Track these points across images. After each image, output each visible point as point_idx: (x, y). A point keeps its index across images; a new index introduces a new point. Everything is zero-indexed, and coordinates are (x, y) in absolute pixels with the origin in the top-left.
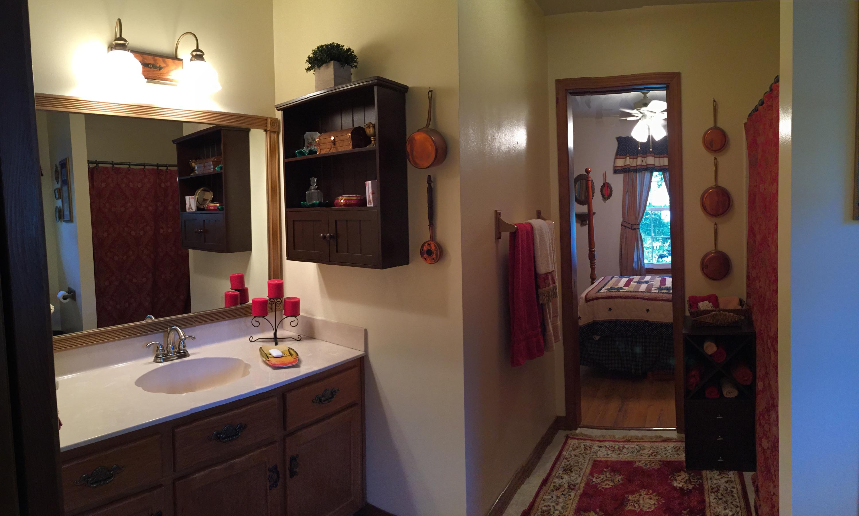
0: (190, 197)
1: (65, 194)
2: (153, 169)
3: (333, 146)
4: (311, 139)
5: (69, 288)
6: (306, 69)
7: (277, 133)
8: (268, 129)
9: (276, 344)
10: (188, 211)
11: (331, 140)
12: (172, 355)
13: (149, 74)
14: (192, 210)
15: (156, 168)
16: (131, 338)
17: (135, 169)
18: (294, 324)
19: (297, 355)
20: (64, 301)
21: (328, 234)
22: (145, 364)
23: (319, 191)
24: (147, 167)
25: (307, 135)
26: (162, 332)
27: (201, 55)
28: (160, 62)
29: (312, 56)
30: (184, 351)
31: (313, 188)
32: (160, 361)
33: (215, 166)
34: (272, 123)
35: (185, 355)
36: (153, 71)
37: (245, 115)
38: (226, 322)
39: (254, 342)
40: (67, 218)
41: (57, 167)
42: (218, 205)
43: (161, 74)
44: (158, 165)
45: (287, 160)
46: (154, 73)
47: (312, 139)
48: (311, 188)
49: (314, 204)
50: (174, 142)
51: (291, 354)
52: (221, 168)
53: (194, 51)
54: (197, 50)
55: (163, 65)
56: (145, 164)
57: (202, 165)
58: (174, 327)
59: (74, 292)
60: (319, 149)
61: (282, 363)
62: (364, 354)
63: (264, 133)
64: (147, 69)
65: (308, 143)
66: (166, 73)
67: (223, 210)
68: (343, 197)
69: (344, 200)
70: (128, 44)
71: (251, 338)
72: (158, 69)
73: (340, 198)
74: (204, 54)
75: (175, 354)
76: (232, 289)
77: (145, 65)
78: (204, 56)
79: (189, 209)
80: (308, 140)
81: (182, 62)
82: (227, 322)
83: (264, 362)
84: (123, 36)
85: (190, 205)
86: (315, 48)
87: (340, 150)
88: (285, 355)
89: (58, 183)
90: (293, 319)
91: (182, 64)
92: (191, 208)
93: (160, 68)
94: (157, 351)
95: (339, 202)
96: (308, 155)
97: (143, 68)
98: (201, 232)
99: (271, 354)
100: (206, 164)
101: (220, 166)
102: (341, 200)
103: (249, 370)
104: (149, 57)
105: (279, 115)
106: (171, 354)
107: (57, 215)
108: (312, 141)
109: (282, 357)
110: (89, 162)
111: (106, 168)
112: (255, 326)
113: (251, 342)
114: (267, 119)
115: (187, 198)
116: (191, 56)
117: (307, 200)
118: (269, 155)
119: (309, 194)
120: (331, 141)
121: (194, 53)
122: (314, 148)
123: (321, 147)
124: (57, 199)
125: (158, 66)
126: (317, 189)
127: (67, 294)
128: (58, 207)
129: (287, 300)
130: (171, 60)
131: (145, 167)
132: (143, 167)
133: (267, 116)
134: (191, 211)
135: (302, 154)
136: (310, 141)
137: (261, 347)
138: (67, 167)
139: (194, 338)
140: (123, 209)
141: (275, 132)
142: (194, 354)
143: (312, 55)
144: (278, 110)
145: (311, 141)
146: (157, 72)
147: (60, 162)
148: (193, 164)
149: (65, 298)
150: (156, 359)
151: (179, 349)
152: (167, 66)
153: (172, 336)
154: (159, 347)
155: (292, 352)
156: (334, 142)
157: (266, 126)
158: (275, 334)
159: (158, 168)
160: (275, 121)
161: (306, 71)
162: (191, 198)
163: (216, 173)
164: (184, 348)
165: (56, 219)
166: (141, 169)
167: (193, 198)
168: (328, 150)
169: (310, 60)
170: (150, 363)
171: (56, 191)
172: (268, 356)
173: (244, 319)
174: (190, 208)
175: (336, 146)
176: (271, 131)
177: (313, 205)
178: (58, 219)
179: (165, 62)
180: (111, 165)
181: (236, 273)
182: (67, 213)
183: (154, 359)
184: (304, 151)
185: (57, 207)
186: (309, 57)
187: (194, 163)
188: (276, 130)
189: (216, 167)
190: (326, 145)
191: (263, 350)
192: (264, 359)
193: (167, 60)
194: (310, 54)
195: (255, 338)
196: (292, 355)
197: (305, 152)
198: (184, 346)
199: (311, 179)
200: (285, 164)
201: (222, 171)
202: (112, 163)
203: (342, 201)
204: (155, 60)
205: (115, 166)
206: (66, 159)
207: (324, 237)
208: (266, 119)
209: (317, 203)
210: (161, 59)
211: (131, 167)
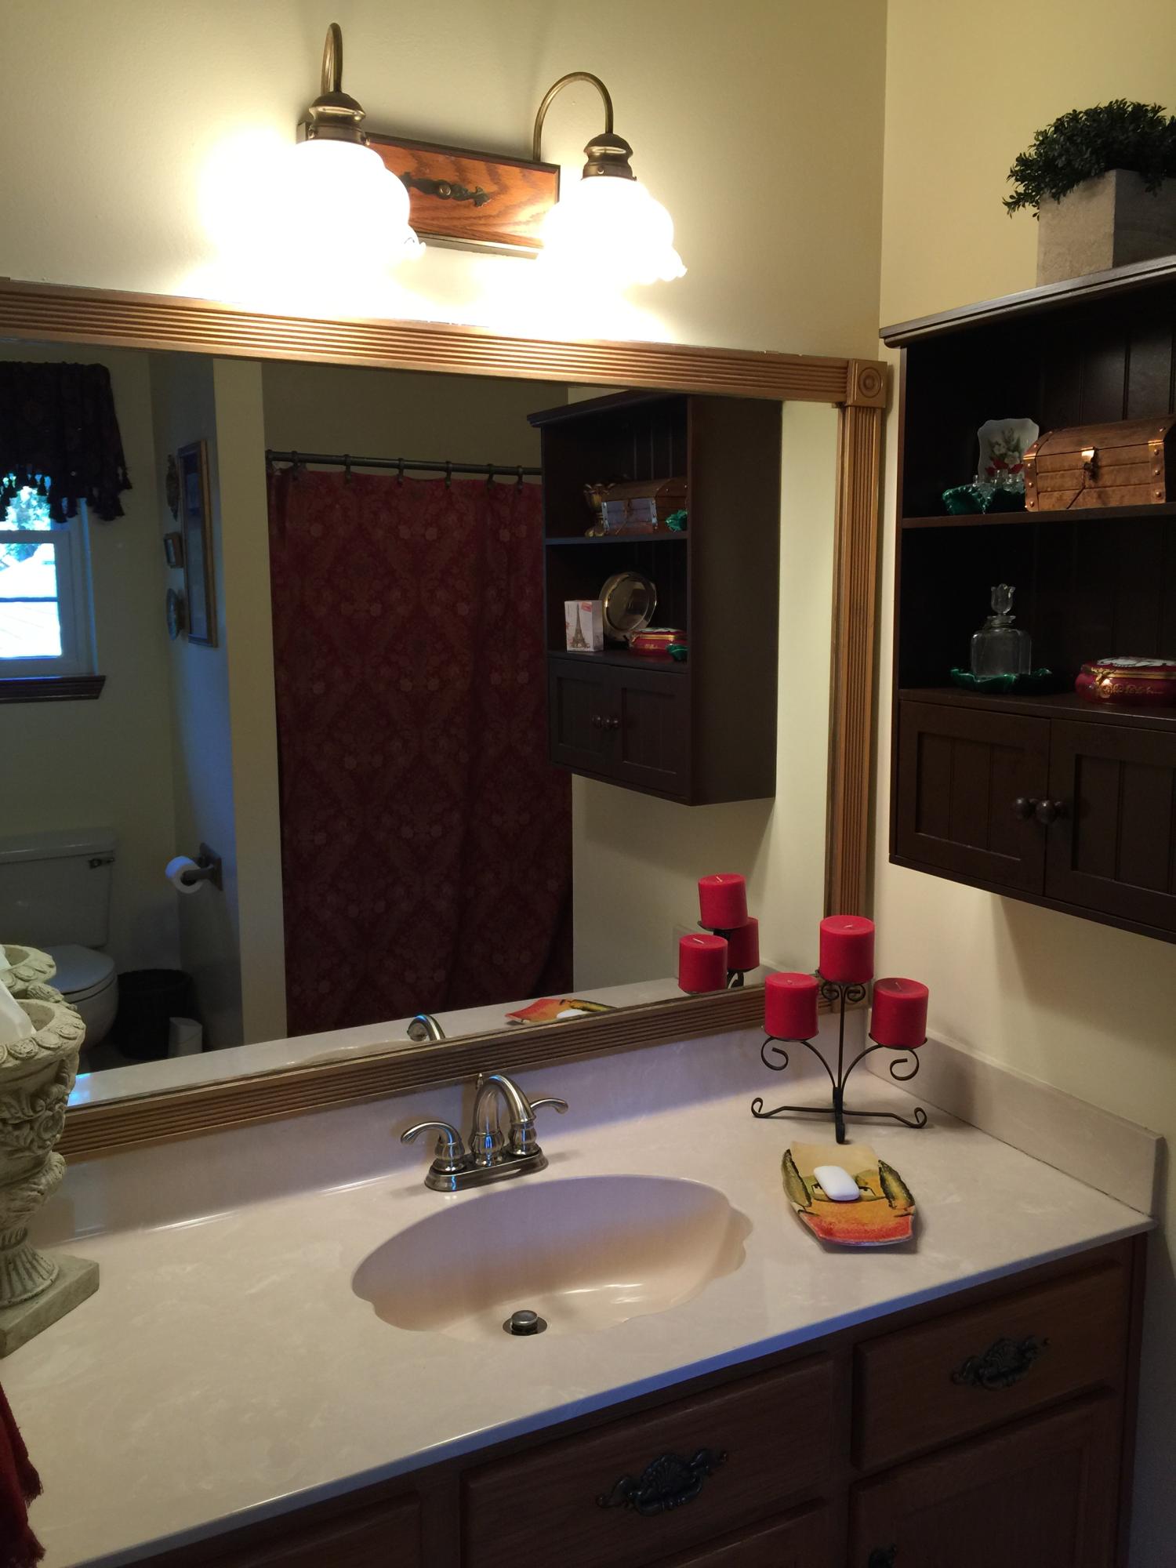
0: (580, 603)
1: (195, 556)
2: (474, 482)
3: (1088, 483)
4: (1003, 444)
5: (204, 848)
6: (1006, 204)
7: (878, 412)
8: (850, 402)
9: (841, 1139)
10: (572, 649)
11: (1081, 459)
12: (486, 1166)
13: (438, 218)
14: (585, 645)
15: (485, 477)
16: (355, 1104)
17: (418, 481)
18: (901, 1070)
19: (911, 1200)
20: (185, 886)
21: (1044, 800)
22: (398, 1194)
23: (1019, 632)
24: (455, 475)
25: (992, 430)
26: (457, 1084)
27: (621, 155)
28: (479, 177)
29: (1032, 153)
30: (527, 1150)
31: (997, 622)
32: (446, 1185)
33: (662, 514)
34: (868, 377)
35: (533, 1162)
36: (454, 208)
37: (769, 354)
38: (680, 1048)
39: (767, 1116)
40: (200, 630)
41: (173, 465)
42: (671, 638)
43: (480, 218)
44: (491, 470)
45: (912, 522)
46: (456, 214)
47: (1007, 442)
48: (992, 621)
49: (1001, 681)
50: (533, 418)
51: (889, 1196)
52: (683, 522)
53: (596, 142)
54: (609, 138)
55: (488, 187)
56: (451, 465)
57: (621, 505)
58: (495, 1077)
59: (218, 862)
60: (1034, 490)
61: (854, 1227)
62: (1147, 1224)
63: (836, 412)
64: (433, 201)
65: (992, 459)
66: (498, 216)
67: (684, 660)
68: (1111, 666)
69: (1115, 680)
70: (363, 117)
71: (758, 1104)
72: (471, 201)
73: (1099, 672)
74: (630, 152)
75: (498, 1163)
76: (702, 925)
77: (420, 185)
78: (630, 161)
79: (576, 641)
80: (992, 446)
81: (554, 176)
82: (682, 1045)
83: (797, 1214)
84: (345, 90)
85: (579, 631)
86: (1045, 122)
87: (1114, 502)
88: (868, 1193)
89: (175, 516)
90: (904, 1054)
91: (554, 184)
92: (583, 640)
93: (479, 199)
94: (439, 1150)
95: (1096, 688)
96: (988, 510)
97: (412, 197)
98: (612, 726)
99: (818, 1185)
100: (635, 502)
101: (682, 514)
102: (1104, 678)
103: (745, 1244)
104: (441, 158)
105: (894, 358)
106: (485, 1163)
107: (174, 616)
108: (1009, 449)
109: (859, 1199)
110: (270, 457)
111: (324, 477)
112: (771, 1067)
113: (757, 1115)
114: (846, 368)
115: (570, 606)
116: (586, 159)
117: (973, 663)
118: (846, 490)
119: (981, 641)
120: (1081, 465)
121: (597, 150)
122: (1015, 483)
123: (1040, 484)
124: (172, 567)
125: (472, 189)
126: (1015, 625)
127: (196, 867)
128: (176, 591)
129: (883, 991)
130: (515, 171)
131: (448, 478)
132: (443, 475)
133: (845, 356)
134: (580, 648)
135: (968, 502)
136: (999, 450)
137: (788, 1151)
138: (201, 470)
139: (564, 1106)
140: (376, 609)
141: (871, 410)
142: (561, 1157)
143: (1033, 151)
144: (891, 345)
145: (1003, 451)
146: (466, 213)
147: (181, 450)
148: (596, 498)
149: (188, 879)
150: (432, 1177)
151: (513, 1145)
152: (504, 189)
153: (489, 1105)
154: (445, 1138)
155: (894, 1187)
156: (1093, 469)
157: (844, 391)
158: (838, 1093)
159: (491, 477)
160: (876, 372)
161: (1006, 208)
162: (583, 607)
163: (665, 536)
164: (529, 1142)
165: (170, 631)
166: (436, 480)
167: (588, 608)
168: (1069, 495)
169: (1025, 170)
170: (413, 1190)
171: (170, 541)
172: (810, 1190)
173: (737, 1036)
174: (579, 639)
175: (1100, 483)
176: (858, 408)
177: (996, 688)
178: (174, 628)
179: (494, 177)
180: (342, 468)
181: (719, 871)
182: (199, 614)
183: (428, 1178)
184: (975, 490)
185: (170, 591)
186: (1022, 160)
187: (600, 493)
188: (879, 402)
189: (668, 515)
190: (1063, 476)
191: (793, 1163)
192: (797, 1208)
193: (503, 169)
194: (1026, 145)
195: (771, 1103)
196: (894, 1198)
197: (980, 496)
198: (530, 1135)
199: (993, 588)
200: (903, 536)
201: (687, 535)
202: (346, 461)
203: (1106, 682)
204: (461, 170)
205: (354, 469)
206: (197, 445)
207: (1030, 810)
208: (844, 367)
209: (1008, 678)
210: (480, 165)
211: (407, 473)
